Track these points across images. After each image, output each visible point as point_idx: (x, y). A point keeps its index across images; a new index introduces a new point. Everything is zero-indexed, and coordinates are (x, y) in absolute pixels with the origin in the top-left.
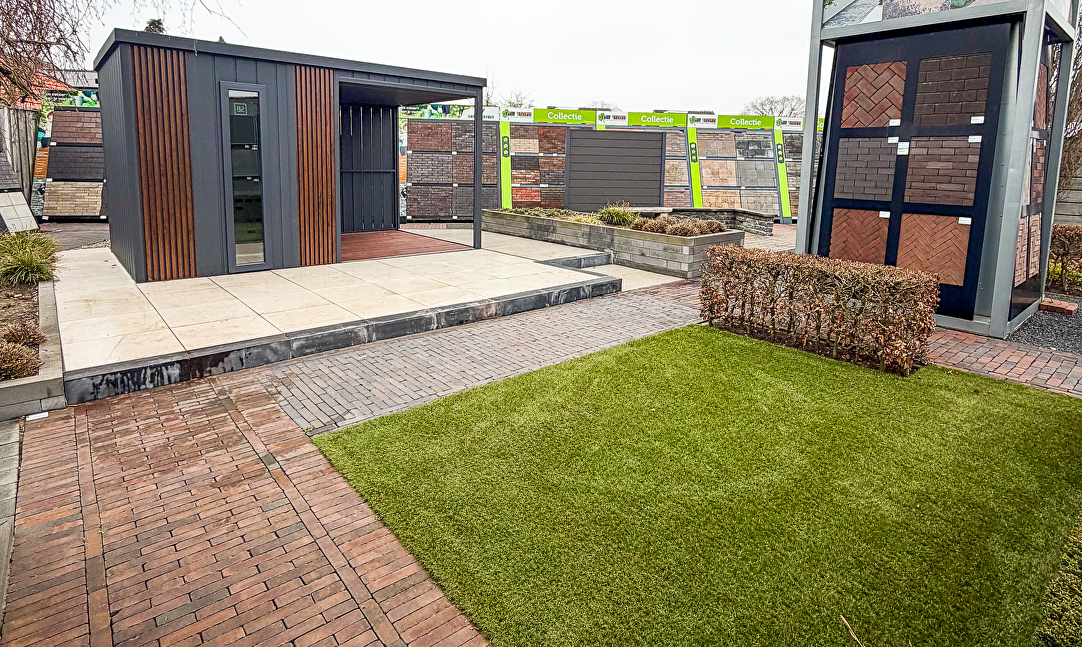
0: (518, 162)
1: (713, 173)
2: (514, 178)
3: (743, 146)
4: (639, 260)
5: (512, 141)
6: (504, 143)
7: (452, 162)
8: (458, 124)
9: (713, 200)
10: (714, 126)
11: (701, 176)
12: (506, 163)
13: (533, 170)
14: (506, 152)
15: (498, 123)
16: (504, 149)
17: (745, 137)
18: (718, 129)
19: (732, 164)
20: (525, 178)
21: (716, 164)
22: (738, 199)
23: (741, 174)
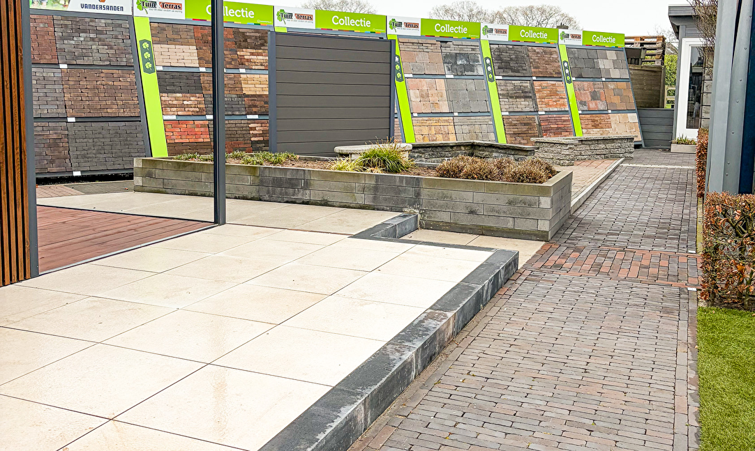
0: (170, 81)
1: (422, 96)
2: (165, 107)
3: (450, 59)
4: (466, 220)
5: (157, 47)
6: (144, 51)
7: (63, 80)
8: (66, 18)
9: (425, 131)
10: (416, 32)
11: (409, 100)
12: (150, 83)
13: (193, 93)
14: (149, 65)
15: (132, 17)
16: (145, 61)
17: (452, 49)
18: (421, 37)
19: (441, 83)
20: (183, 106)
21: (425, 83)
22: (451, 128)
23: (452, 95)
